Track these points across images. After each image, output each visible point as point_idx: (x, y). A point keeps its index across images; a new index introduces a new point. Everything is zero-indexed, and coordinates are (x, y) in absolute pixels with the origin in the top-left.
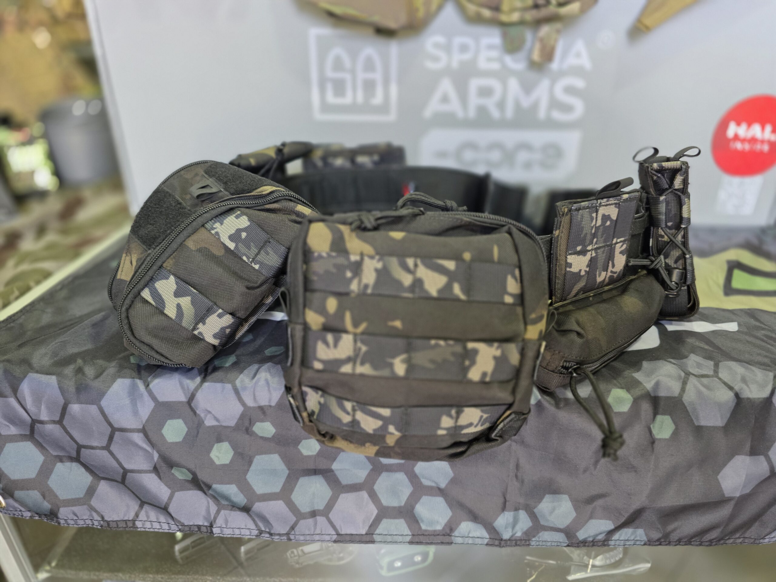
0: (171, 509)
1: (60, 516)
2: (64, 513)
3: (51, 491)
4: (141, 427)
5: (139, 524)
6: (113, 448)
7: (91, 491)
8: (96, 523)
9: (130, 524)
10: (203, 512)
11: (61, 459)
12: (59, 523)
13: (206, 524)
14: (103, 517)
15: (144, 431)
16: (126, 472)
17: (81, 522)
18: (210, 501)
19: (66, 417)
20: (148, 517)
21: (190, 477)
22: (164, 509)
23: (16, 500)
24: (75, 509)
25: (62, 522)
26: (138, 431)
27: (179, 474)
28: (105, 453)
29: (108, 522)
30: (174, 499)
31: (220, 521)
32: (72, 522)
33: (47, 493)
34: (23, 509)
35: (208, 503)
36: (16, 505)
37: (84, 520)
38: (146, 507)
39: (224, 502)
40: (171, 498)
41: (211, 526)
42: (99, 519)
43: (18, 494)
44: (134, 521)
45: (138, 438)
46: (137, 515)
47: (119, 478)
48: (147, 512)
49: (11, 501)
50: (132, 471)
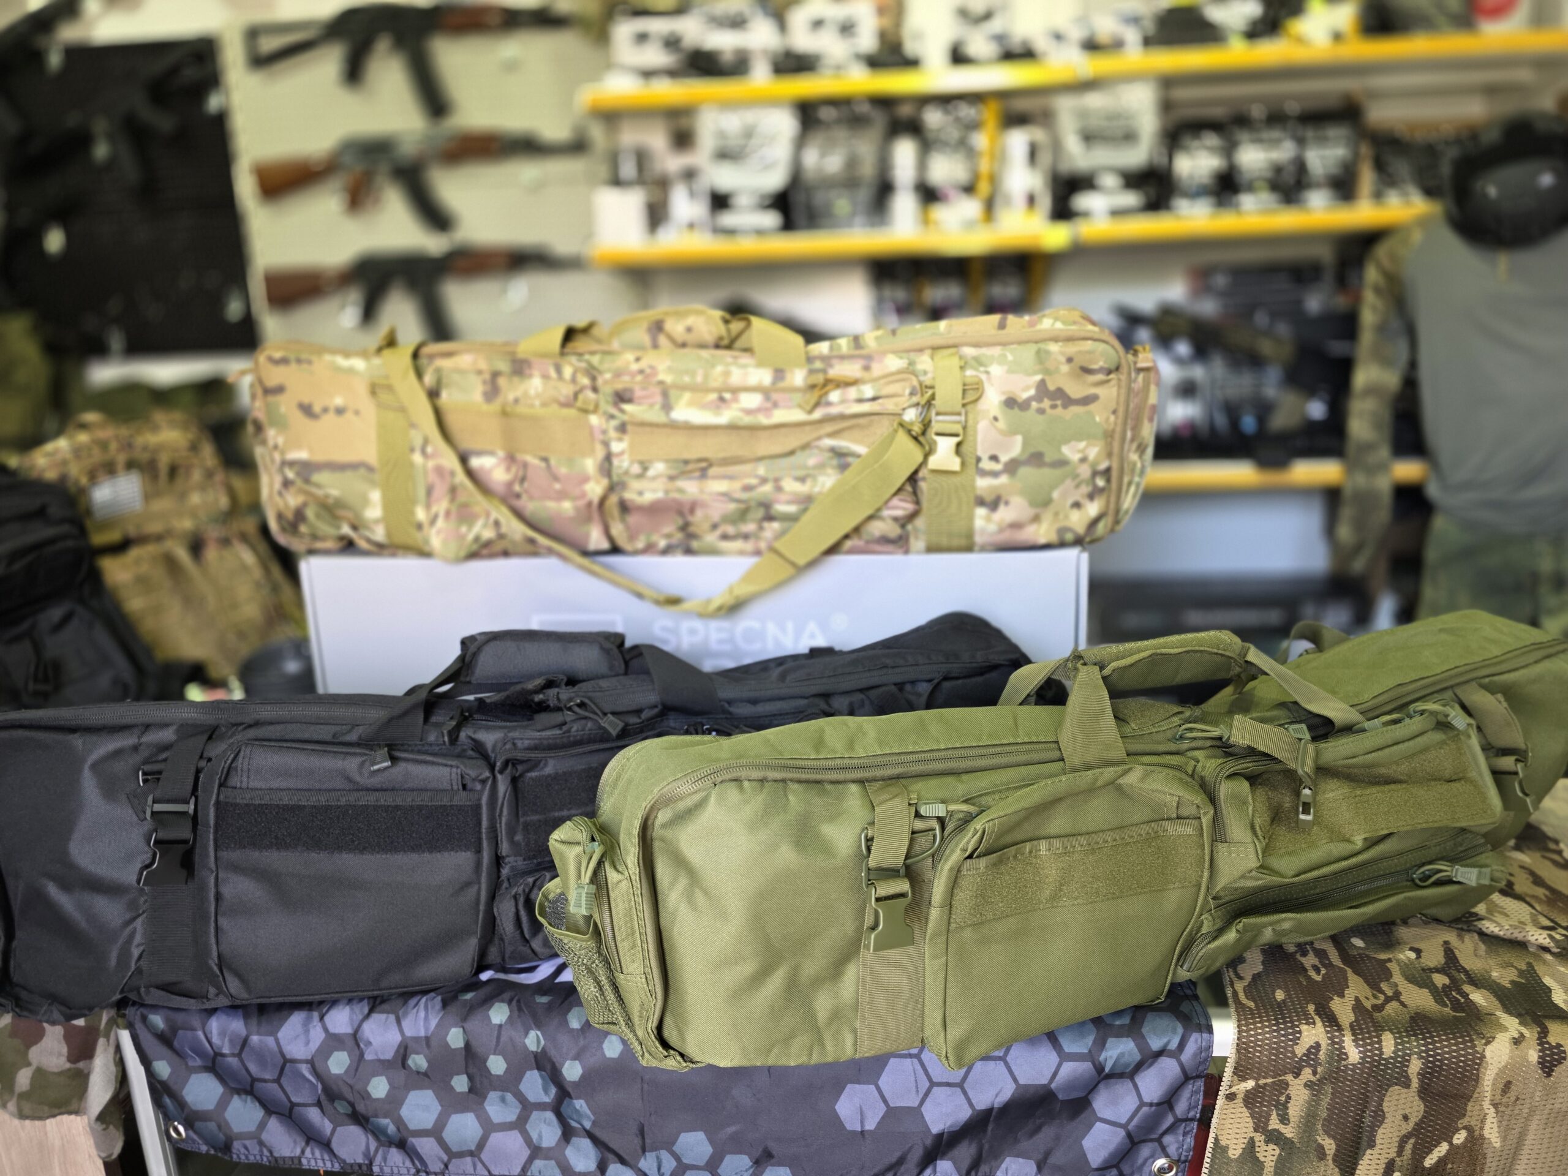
0: (334, 1145)
1: (234, 1151)
2: (237, 1145)
3: (227, 1123)
4: (310, 1058)
5: (304, 1161)
6: (283, 1081)
7: (262, 1126)
8: (265, 1159)
9: (296, 1161)
10: (363, 1147)
11: (239, 1091)
12: (231, 1157)
13: (366, 1162)
14: (271, 1152)
15: (311, 1062)
16: (293, 1105)
17: (252, 1158)
18: (370, 1137)
19: (246, 1049)
20: (313, 1154)
21: (349, 1110)
22: (326, 1145)
23: (195, 1132)
24: (248, 1143)
25: (235, 1156)
26: (307, 1062)
27: (342, 1108)
28: (275, 1086)
29: (276, 1159)
30: (336, 1134)
31: (378, 1160)
32: (243, 1157)
33: (223, 1125)
34: (200, 1142)
35: (368, 1139)
36: (195, 1137)
37: (255, 1156)
38: (312, 1143)
39: (383, 1138)
40: (333, 1131)
41: (371, 1164)
42: (268, 1154)
43: (198, 1125)
44: (299, 1159)
45: (305, 1070)
46: (303, 1152)
47: (287, 1112)
48: (312, 1150)
49: (191, 1133)
50: (299, 1105)
